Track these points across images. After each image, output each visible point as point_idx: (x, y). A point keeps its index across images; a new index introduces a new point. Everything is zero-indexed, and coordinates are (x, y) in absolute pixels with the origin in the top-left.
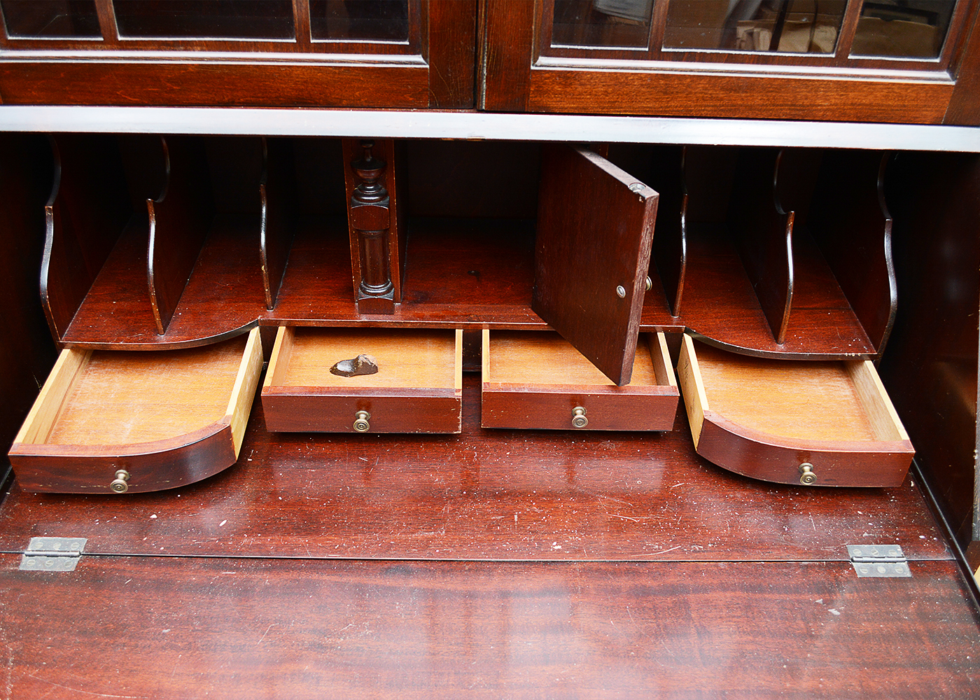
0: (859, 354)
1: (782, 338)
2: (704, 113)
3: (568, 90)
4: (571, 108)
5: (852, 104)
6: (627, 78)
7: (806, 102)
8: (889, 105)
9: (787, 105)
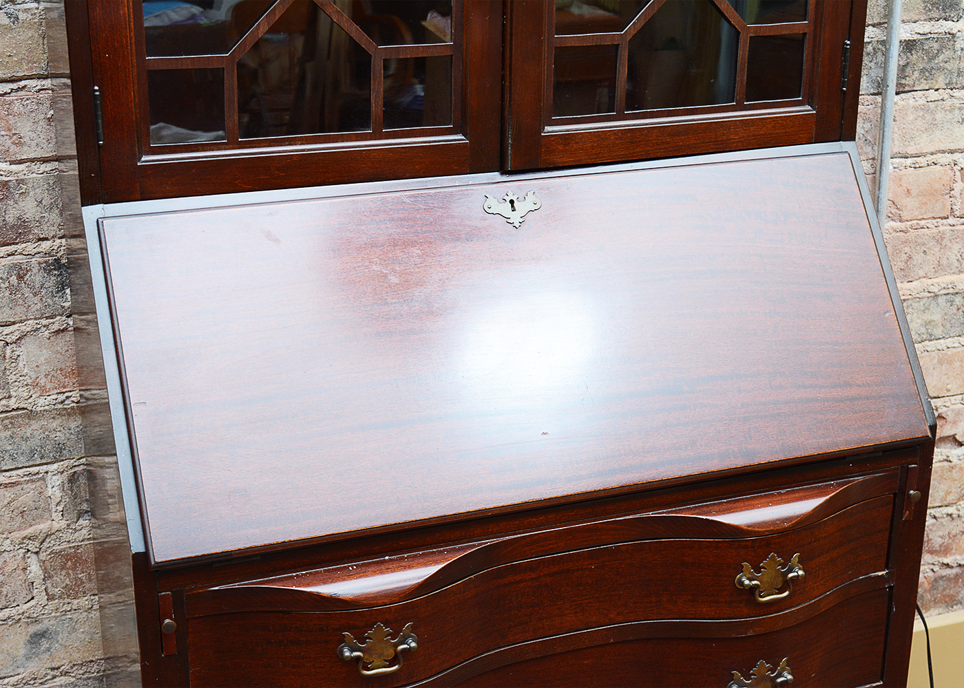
3: (567, 148)
4: (571, 161)
6: (605, 134)
8: (777, 133)
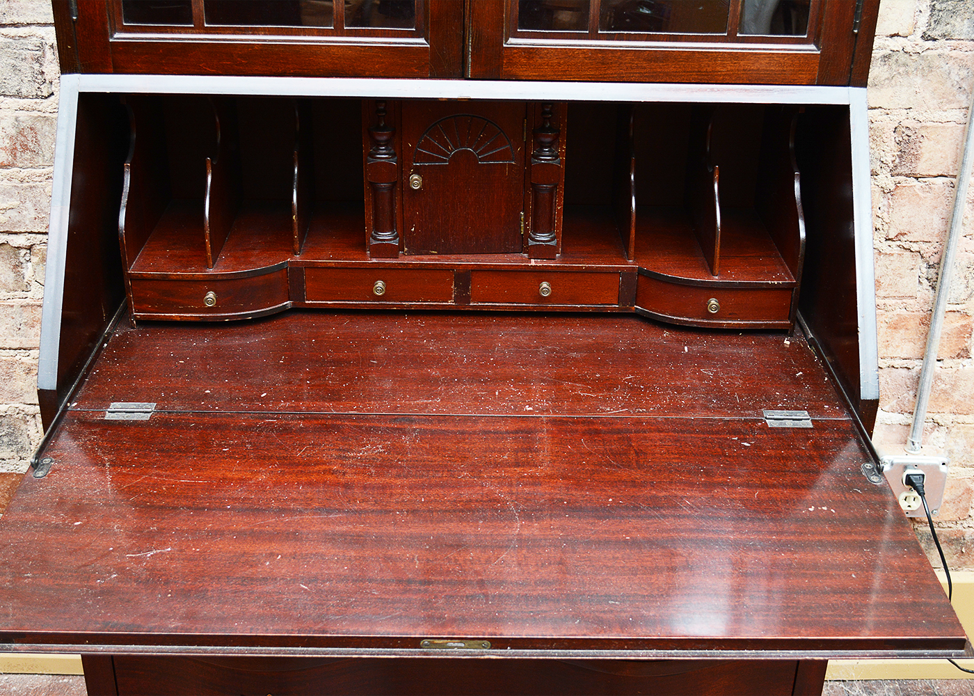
0: (781, 282)
1: (717, 270)
2: (633, 79)
3: (531, 62)
4: (534, 76)
5: (744, 70)
6: (573, 52)
7: (709, 69)
8: (772, 70)
9: (694, 72)
